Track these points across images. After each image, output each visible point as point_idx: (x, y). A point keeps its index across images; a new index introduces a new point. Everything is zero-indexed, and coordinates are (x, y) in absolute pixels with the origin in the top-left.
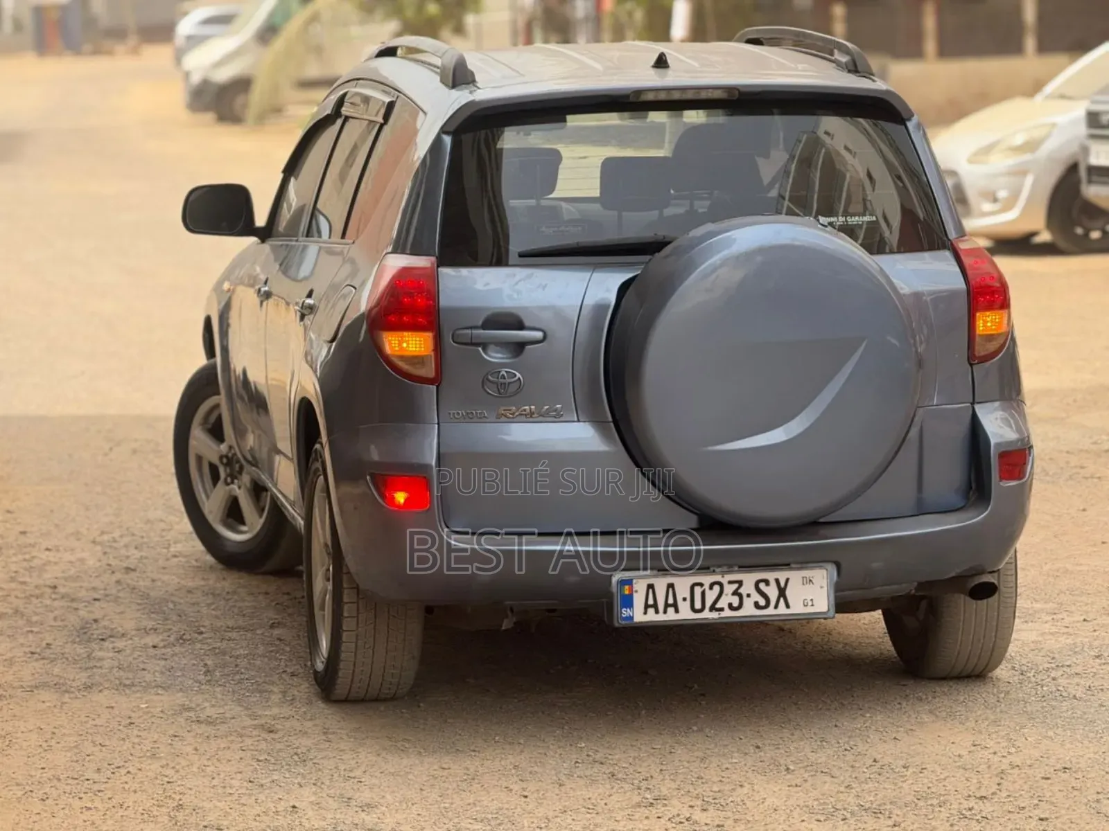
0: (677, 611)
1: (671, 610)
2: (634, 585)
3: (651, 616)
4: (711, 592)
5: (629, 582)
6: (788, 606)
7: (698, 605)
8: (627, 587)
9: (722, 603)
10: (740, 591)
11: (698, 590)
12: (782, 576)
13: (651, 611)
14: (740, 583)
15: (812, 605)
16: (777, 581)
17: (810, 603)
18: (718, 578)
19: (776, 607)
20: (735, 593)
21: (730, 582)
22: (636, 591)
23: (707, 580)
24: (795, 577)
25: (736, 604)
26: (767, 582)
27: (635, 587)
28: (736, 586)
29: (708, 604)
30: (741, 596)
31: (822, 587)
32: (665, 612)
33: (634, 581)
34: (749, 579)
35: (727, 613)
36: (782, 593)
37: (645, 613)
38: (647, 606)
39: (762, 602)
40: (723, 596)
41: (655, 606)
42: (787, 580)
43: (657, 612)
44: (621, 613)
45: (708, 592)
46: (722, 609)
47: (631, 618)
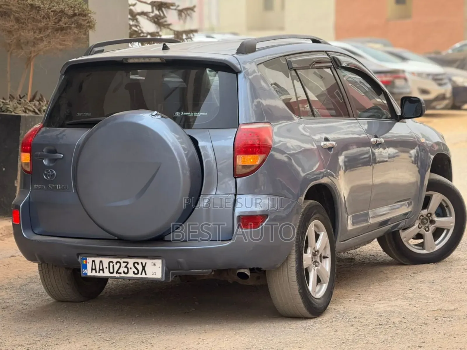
0: (104, 272)
1: (101, 272)
2: (88, 260)
3: (94, 274)
4: (116, 265)
5: (86, 259)
6: (146, 274)
7: (111, 271)
8: (84, 261)
9: (121, 271)
10: (128, 266)
11: (111, 264)
12: (144, 261)
13: (94, 271)
14: (128, 263)
15: (155, 275)
16: (142, 263)
17: (154, 274)
18: (119, 260)
19: (141, 274)
20: (126, 267)
21: (124, 262)
22: (88, 263)
23: (115, 260)
24: (149, 262)
25: (126, 271)
26: (138, 264)
27: (88, 261)
28: (126, 264)
29: (115, 270)
30: (128, 268)
31: (159, 267)
32: (99, 272)
33: (87, 259)
34: (131, 261)
35: (123, 275)
36: (144, 268)
37: (92, 272)
38: (92, 269)
39: (136, 272)
40: (121, 267)
41: (95, 269)
42: (146, 263)
43: (96, 272)
44: (82, 271)
45: (115, 265)
46: (120, 273)
47: (87, 274)
